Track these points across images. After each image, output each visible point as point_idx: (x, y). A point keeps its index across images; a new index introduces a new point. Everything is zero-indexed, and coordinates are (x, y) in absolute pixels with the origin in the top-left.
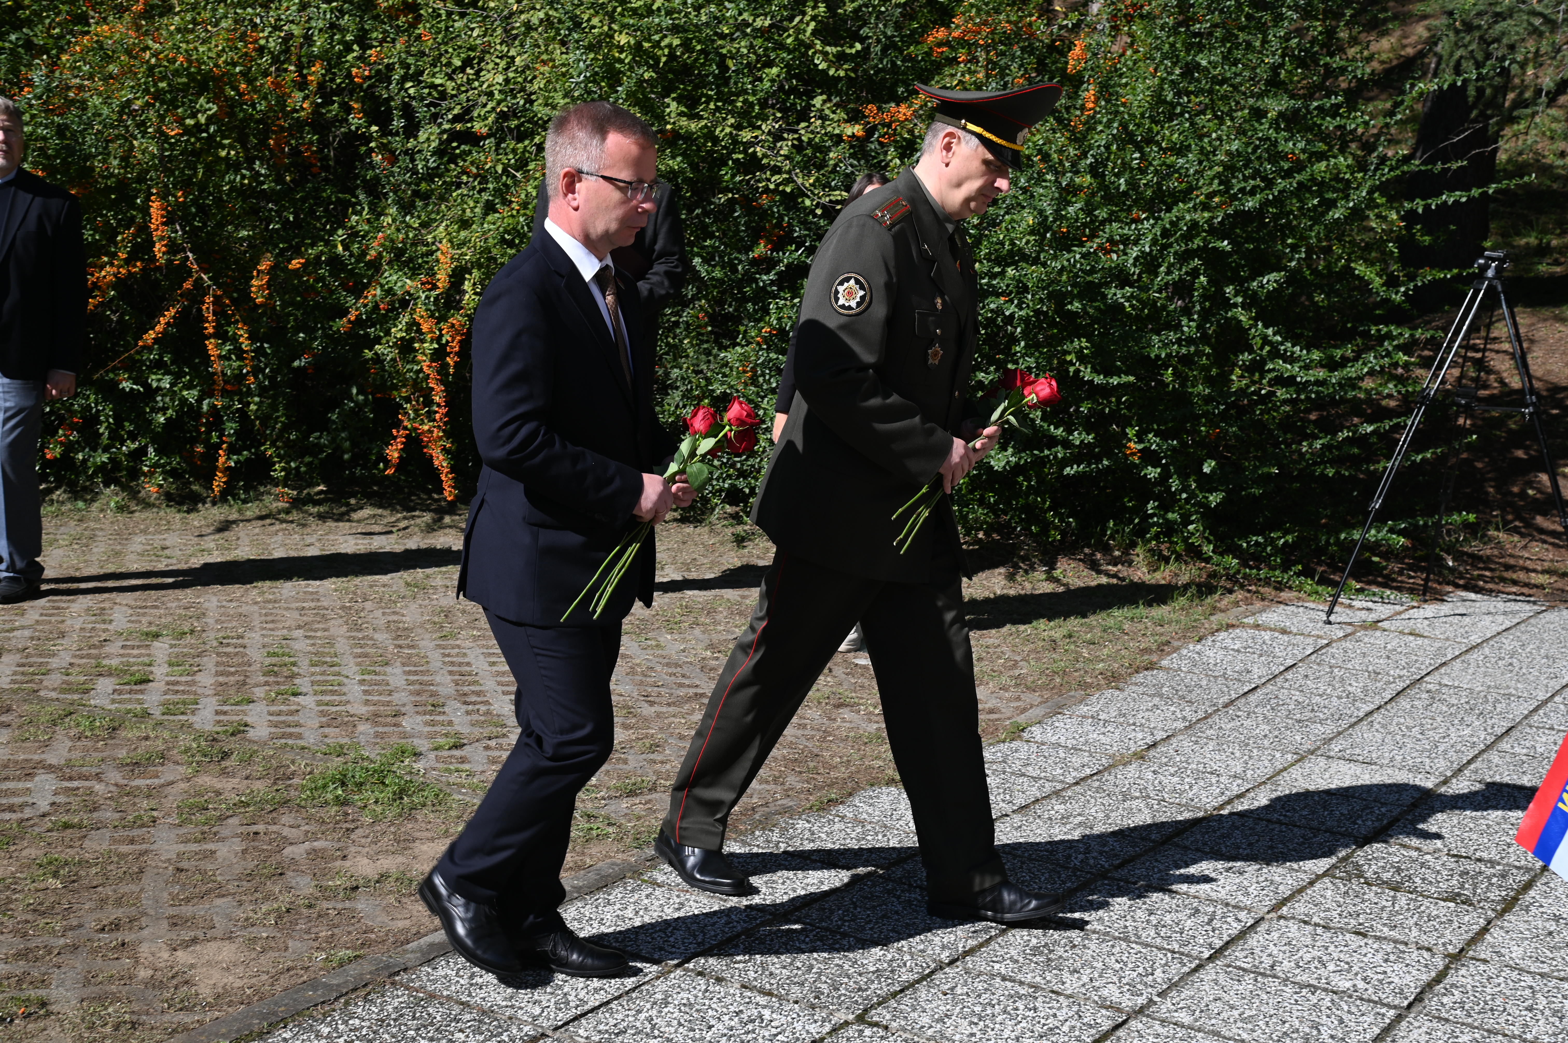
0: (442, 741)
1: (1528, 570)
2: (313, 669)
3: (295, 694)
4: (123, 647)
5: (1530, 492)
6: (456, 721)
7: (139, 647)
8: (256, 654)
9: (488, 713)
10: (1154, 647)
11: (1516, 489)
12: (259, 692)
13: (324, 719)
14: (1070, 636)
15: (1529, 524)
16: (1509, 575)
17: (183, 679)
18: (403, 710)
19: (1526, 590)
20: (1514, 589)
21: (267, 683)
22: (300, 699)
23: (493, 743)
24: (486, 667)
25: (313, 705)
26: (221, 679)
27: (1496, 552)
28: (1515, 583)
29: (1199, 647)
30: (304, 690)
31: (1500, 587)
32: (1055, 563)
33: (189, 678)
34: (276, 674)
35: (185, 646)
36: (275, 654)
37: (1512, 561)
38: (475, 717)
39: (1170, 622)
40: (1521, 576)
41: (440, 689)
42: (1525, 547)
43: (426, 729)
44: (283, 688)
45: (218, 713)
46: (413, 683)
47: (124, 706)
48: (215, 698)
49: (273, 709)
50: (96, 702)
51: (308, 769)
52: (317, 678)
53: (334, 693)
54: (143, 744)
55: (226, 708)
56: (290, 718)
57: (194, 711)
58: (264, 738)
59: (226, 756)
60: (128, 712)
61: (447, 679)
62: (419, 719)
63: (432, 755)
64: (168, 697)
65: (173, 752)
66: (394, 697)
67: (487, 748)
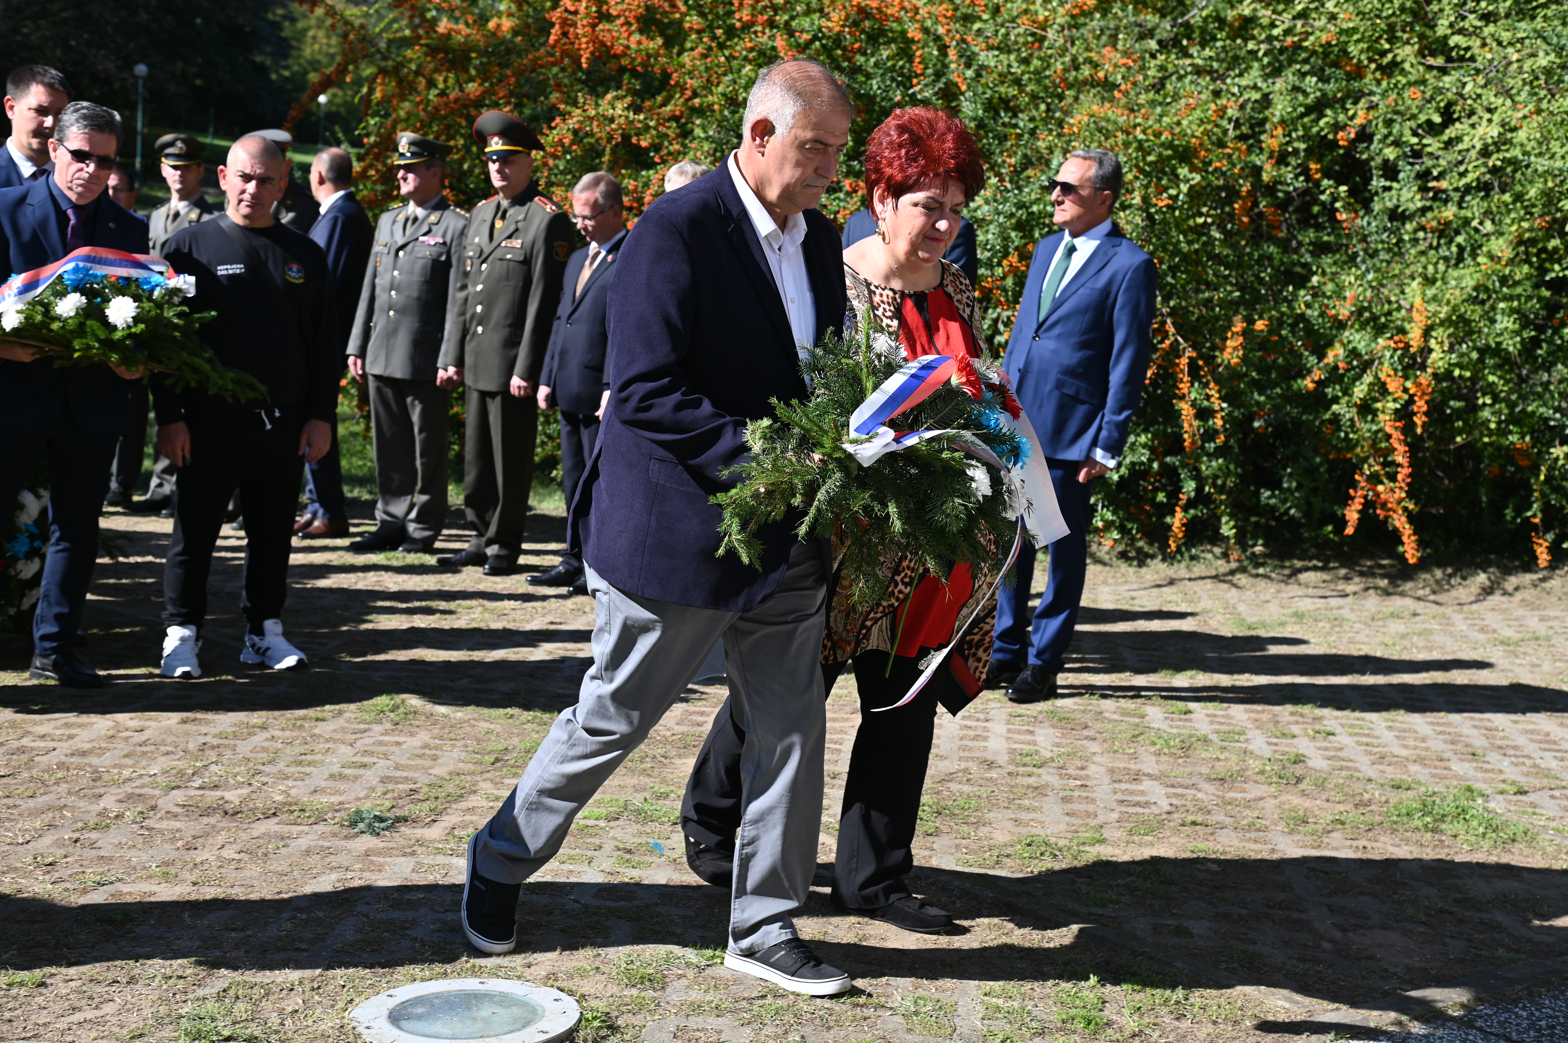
0: (1502, 786)
3: (1332, 734)
6: (1507, 770)
9: (1535, 766)
12: (1296, 729)
13: (1372, 757)
17: (1218, 713)
18: (1446, 756)
21: (1297, 723)
22: (1337, 738)
23: (1557, 793)
24: (1509, 724)
25: (1354, 745)
26: (1253, 716)
30: (1337, 731)
33: (1223, 713)
34: (1303, 715)
38: (1525, 769)
41: (1472, 741)
43: (1480, 775)
44: (1317, 727)
45: (1270, 744)
46: (1441, 733)
47: (1183, 731)
48: (1259, 732)
49: (1318, 744)
50: (1156, 726)
51: (1383, 799)
52: (1344, 721)
53: (1368, 735)
54: (1218, 765)
55: (1275, 740)
56: (1339, 754)
57: (1247, 740)
58: (1327, 769)
59: (1299, 780)
60: (1191, 736)
61: (1476, 732)
62: (1467, 765)
63: (1500, 798)
64: (1216, 727)
65: (1249, 773)
66: (1429, 744)
67: (1552, 797)
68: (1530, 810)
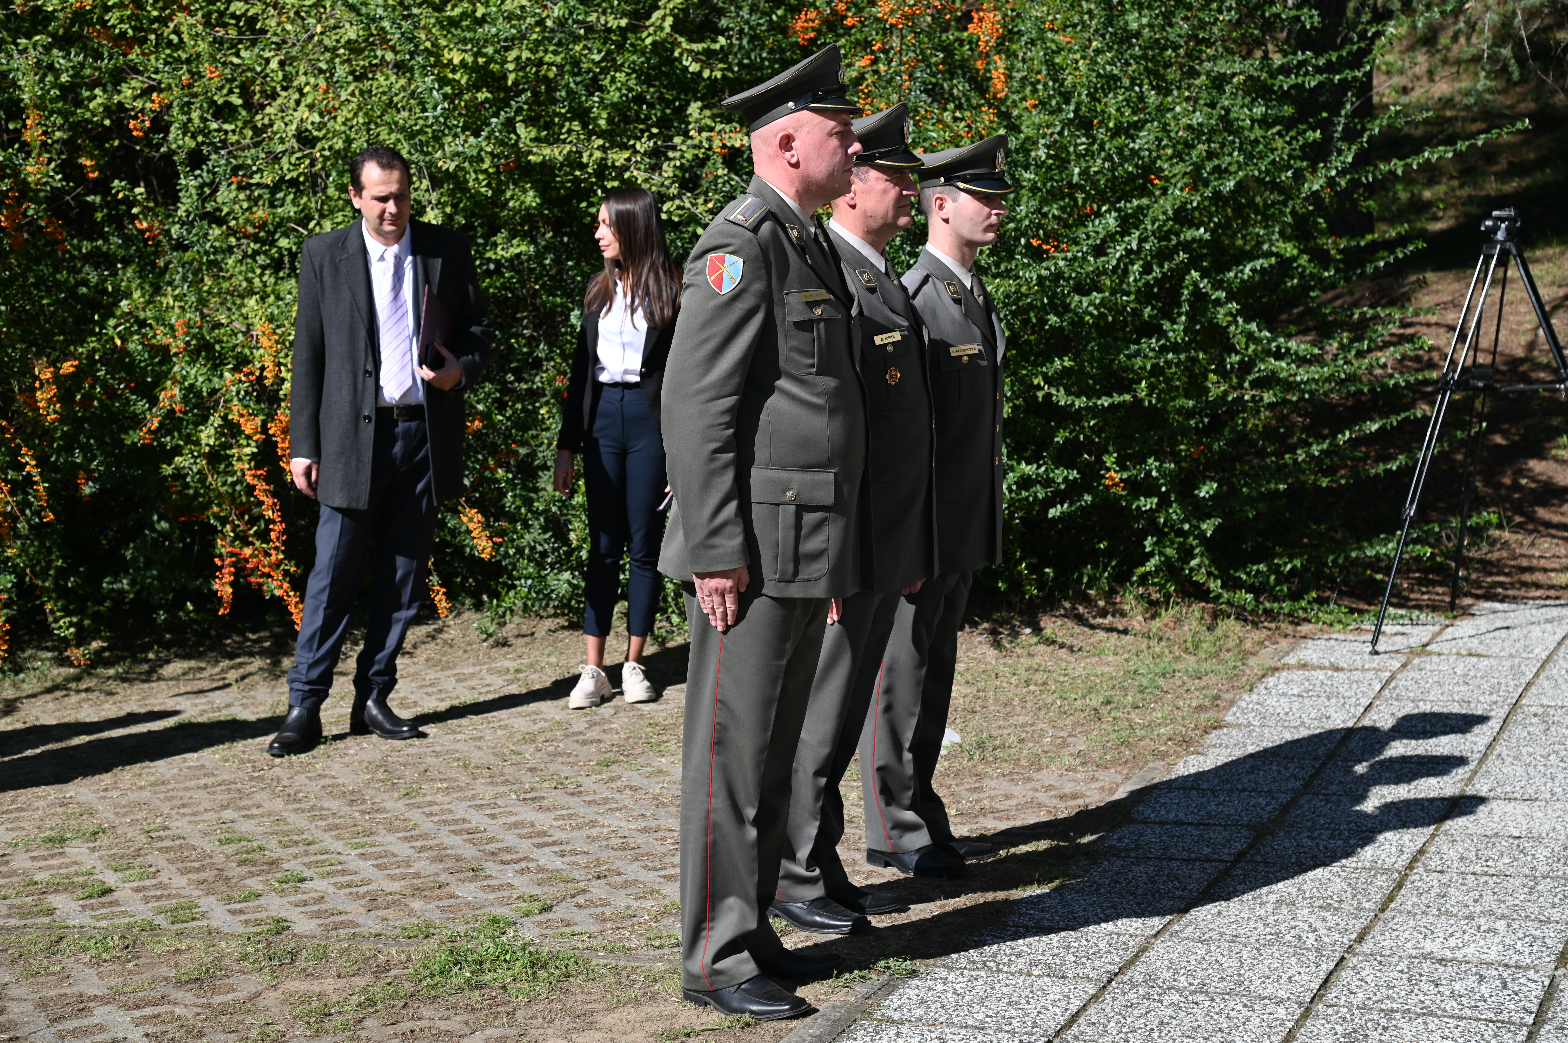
0: (523, 906)
1: (1545, 570)
2: (289, 851)
3: (302, 880)
4: (33, 859)
5: (1524, 481)
6: (516, 882)
7: (52, 856)
8: (208, 845)
9: (541, 870)
10: (1207, 703)
11: (1507, 481)
12: (255, 884)
13: (363, 902)
14: (1109, 702)
15: (1531, 518)
16: (1527, 577)
17: (147, 883)
18: (442, 879)
19: (1552, 593)
20: (1538, 593)
21: (252, 874)
22: (309, 885)
23: (580, 900)
24: (487, 820)
25: (332, 889)
26: (194, 876)
27: (1504, 554)
28: (1538, 586)
29: (1254, 697)
30: (305, 875)
31: (1522, 593)
32: (1038, 623)
33: (154, 882)
34: (254, 863)
35: (110, 848)
36: (229, 841)
37: (1525, 563)
38: (533, 876)
39: (1207, 674)
40: (1539, 577)
41: (460, 852)
42: (1533, 544)
43: (492, 896)
44: (278, 875)
45: (233, 913)
46: (422, 849)
47: (116, 921)
48: (212, 898)
49: (292, 899)
50: (76, 922)
51: (403, 957)
52: (307, 860)
53: (344, 872)
54: (180, 958)
55: (238, 906)
56: (323, 907)
57: (203, 914)
58: (319, 931)
59: (294, 955)
60: (130, 926)
61: (457, 840)
62: (472, 886)
63: (527, 921)
64: (156, 904)
65: (227, 961)
66: (416, 867)
67: (579, 906)
68: (568, 930)
